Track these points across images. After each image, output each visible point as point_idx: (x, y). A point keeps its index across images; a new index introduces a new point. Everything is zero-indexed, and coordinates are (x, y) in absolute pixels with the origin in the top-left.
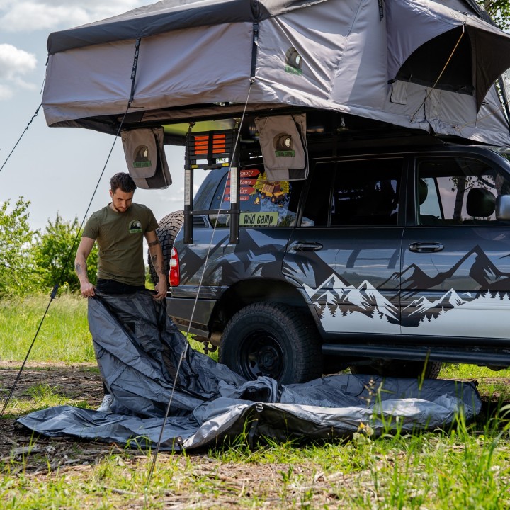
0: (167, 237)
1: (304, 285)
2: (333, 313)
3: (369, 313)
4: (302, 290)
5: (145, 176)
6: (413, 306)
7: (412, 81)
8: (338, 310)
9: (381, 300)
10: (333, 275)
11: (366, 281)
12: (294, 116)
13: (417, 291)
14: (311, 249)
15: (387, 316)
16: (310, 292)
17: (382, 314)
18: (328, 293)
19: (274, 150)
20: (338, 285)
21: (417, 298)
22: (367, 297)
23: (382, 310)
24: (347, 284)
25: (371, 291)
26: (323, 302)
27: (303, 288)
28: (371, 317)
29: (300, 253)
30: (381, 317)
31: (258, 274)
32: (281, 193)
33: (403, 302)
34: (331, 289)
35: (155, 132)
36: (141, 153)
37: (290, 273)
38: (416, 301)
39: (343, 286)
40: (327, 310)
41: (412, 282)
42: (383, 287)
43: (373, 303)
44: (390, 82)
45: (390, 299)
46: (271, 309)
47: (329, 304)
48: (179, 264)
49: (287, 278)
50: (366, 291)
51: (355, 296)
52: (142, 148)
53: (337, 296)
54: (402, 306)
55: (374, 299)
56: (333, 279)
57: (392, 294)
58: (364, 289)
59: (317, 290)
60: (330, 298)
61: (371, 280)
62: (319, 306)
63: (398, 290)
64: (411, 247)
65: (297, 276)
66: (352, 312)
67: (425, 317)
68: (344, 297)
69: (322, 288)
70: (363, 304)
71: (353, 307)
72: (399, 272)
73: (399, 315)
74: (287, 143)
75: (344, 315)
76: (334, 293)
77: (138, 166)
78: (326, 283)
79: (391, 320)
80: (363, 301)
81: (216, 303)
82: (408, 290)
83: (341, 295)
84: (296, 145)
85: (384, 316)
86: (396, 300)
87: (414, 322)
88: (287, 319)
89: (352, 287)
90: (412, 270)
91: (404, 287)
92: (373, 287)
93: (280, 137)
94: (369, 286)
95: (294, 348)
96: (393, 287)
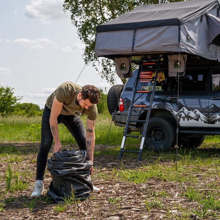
0: (115, 94)
1: (173, 111)
2: (184, 120)
3: (197, 120)
4: (172, 112)
5: (123, 73)
6: (214, 117)
7: (214, 44)
8: (186, 119)
9: (202, 115)
10: (184, 107)
11: (196, 109)
12: (183, 55)
13: (215, 112)
14: (176, 99)
15: (204, 121)
16: (176, 113)
17: (202, 120)
18: (182, 113)
19: (173, 66)
20: (186, 111)
21: (215, 115)
22: (197, 114)
23: (202, 119)
24: (189, 110)
25: (198, 112)
26: (180, 116)
27: (173, 112)
28: (198, 121)
29: (171, 100)
30: (202, 121)
31: (156, 107)
32: (162, 80)
33: (210, 116)
34: (183, 112)
35: (129, 59)
36: (123, 65)
37: (168, 107)
38: (214, 116)
39: (188, 111)
40: (182, 119)
41: (213, 109)
42: (203, 111)
43: (199, 117)
44: (210, 44)
45: (205, 115)
46: (161, 119)
47: (182, 117)
48: (124, 103)
49: (167, 108)
50: (196, 113)
51: (192, 114)
52: (123, 64)
53: (186, 114)
54: (209, 117)
55: (199, 115)
56: (184, 108)
57: (206, 113)
58: (195, 112)
59: (178, 112)
60: (183, 115)
61: (198, 109)
62: (179, 118)
63: (208, 112)
64: (213, 98)
65: (170, 108)
66: (191, 119)
67: (218, 121)
68: (188, 115)
69: (180, 112)
70: (195, 117)
71: (191, 118)
72: (208, 106)
73: (208, 120)
74: (179, 64)
75: (188, 120)
76: (184, 113)
77: (121, 70)
78: (181, 110)
79: (205, 122)
80: (195, 116)
81: (139, 117)
82: (212, 112)
83: (187, 114)
84: (182, 65)
85: (203, 121)
86: (207, 115)
87: (214, 122)
88: (167, 122)
89: (191, 111)
90: (213, 105)
91: (210, 111)
92: (199, 111)
93: (176, 62)
94: (197, 111)
95: (170, 132)
96: (207, 111)
